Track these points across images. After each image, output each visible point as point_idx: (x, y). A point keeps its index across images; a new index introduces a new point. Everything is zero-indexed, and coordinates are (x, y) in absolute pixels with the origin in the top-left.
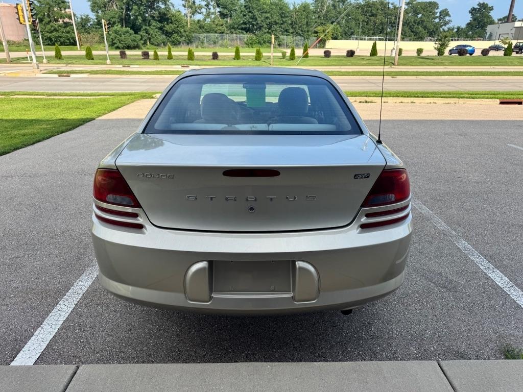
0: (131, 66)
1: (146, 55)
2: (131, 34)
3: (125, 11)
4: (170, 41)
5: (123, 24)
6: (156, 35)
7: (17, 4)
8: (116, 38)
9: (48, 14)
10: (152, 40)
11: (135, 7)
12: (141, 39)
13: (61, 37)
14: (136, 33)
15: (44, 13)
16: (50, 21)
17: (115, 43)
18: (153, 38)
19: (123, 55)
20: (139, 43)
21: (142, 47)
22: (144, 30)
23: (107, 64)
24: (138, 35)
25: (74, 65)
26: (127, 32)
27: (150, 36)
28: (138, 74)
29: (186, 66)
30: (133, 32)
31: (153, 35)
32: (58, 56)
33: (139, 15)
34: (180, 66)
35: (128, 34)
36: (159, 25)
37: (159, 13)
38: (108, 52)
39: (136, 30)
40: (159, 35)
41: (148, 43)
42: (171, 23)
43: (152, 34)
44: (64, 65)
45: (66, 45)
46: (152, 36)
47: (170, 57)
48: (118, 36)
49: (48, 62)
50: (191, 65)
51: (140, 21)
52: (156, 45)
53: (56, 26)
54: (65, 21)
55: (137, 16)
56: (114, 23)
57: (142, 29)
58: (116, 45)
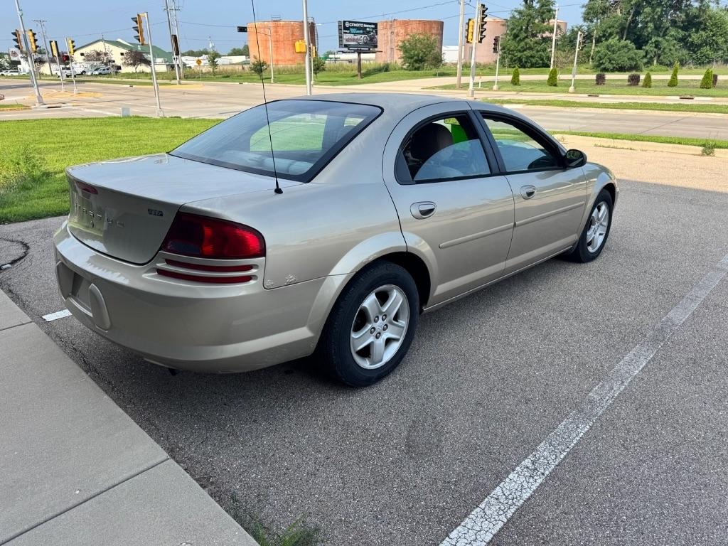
0: (600, 96)
1: (634, 81)
2: (629, 50)
3: (631, 16)
4: (694, 59)
5: (623, 35)
6: (670, 50)
7: (470, 20)
8: (605, 56)
9: (527, 28)
10: (661, 58)
11: (648, 10)
12: (645, 56)
13: (533, 57)
14: (639, 48)
15: (522, 27)
16: (527, 37)
17: (602, 63)
18: (665, 54)
19: (600, 79)
20: (639, 62)
21: (643, 67)
22: (652, 43)
23: (568, 93)
24: (642, 51)
25: (527, 93)
26: (626, 46)
27: (660, 52)
28: (590, 107)
29: (688, 96)
30: (634, 46)
31: (667, 50)
32: (515, 82)
33: (651, 21)
34: (678, 98)
35: (626, 50)
36: (681, 33)
37: (687, 15)
38: (574, 76)
39: (640, 42)
40: (676, 50)
41: (655, 62)
42: (704, 29)
43: (664, 49)
44: (515, 93)
45: (538, 67)
46: (663, 51)
47: (673, 83)
48: (609, 53)
49: (499, 89)
50: (698, 96)
51: (649, 29)
52: (667, 65)
53: (532, 43)
54: (544, 35)
55: (647, 23)
56: (611, 34)
57: (650, 42)
58: (603, 66)
